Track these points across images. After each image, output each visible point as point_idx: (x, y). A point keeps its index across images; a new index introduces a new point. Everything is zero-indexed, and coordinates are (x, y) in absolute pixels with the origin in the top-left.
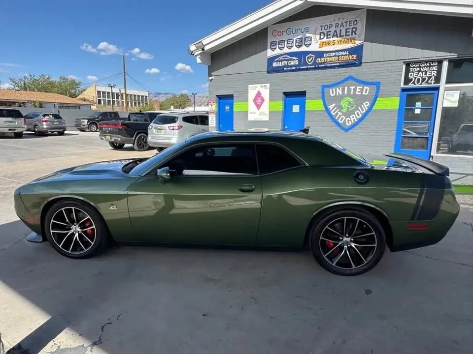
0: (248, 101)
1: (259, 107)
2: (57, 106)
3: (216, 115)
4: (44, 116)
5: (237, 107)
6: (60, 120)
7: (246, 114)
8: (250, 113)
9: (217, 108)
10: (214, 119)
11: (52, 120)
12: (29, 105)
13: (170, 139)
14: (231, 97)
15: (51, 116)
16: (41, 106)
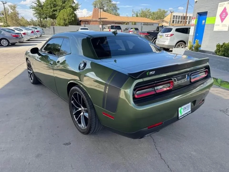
0: (216, 16)
1: (222, 20)
2: (142, 24)
3: (195, 27)
4: (131, 29)
5: (208, 20)
6: (138, 31)
7: (213, 25)
8: (216, 25)
9: (197, 22)
10: (193, 30)
11: (133, 31)
12: (130, 24)
13: (165, 42)
14: (205, 13)
15: (134, 29)
16: (135, 24)
